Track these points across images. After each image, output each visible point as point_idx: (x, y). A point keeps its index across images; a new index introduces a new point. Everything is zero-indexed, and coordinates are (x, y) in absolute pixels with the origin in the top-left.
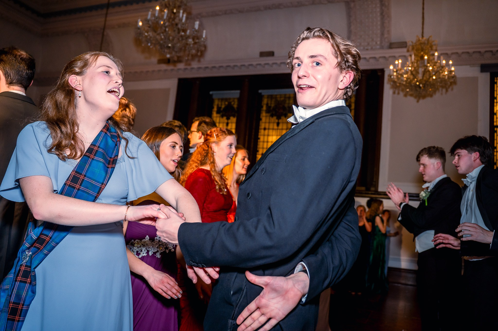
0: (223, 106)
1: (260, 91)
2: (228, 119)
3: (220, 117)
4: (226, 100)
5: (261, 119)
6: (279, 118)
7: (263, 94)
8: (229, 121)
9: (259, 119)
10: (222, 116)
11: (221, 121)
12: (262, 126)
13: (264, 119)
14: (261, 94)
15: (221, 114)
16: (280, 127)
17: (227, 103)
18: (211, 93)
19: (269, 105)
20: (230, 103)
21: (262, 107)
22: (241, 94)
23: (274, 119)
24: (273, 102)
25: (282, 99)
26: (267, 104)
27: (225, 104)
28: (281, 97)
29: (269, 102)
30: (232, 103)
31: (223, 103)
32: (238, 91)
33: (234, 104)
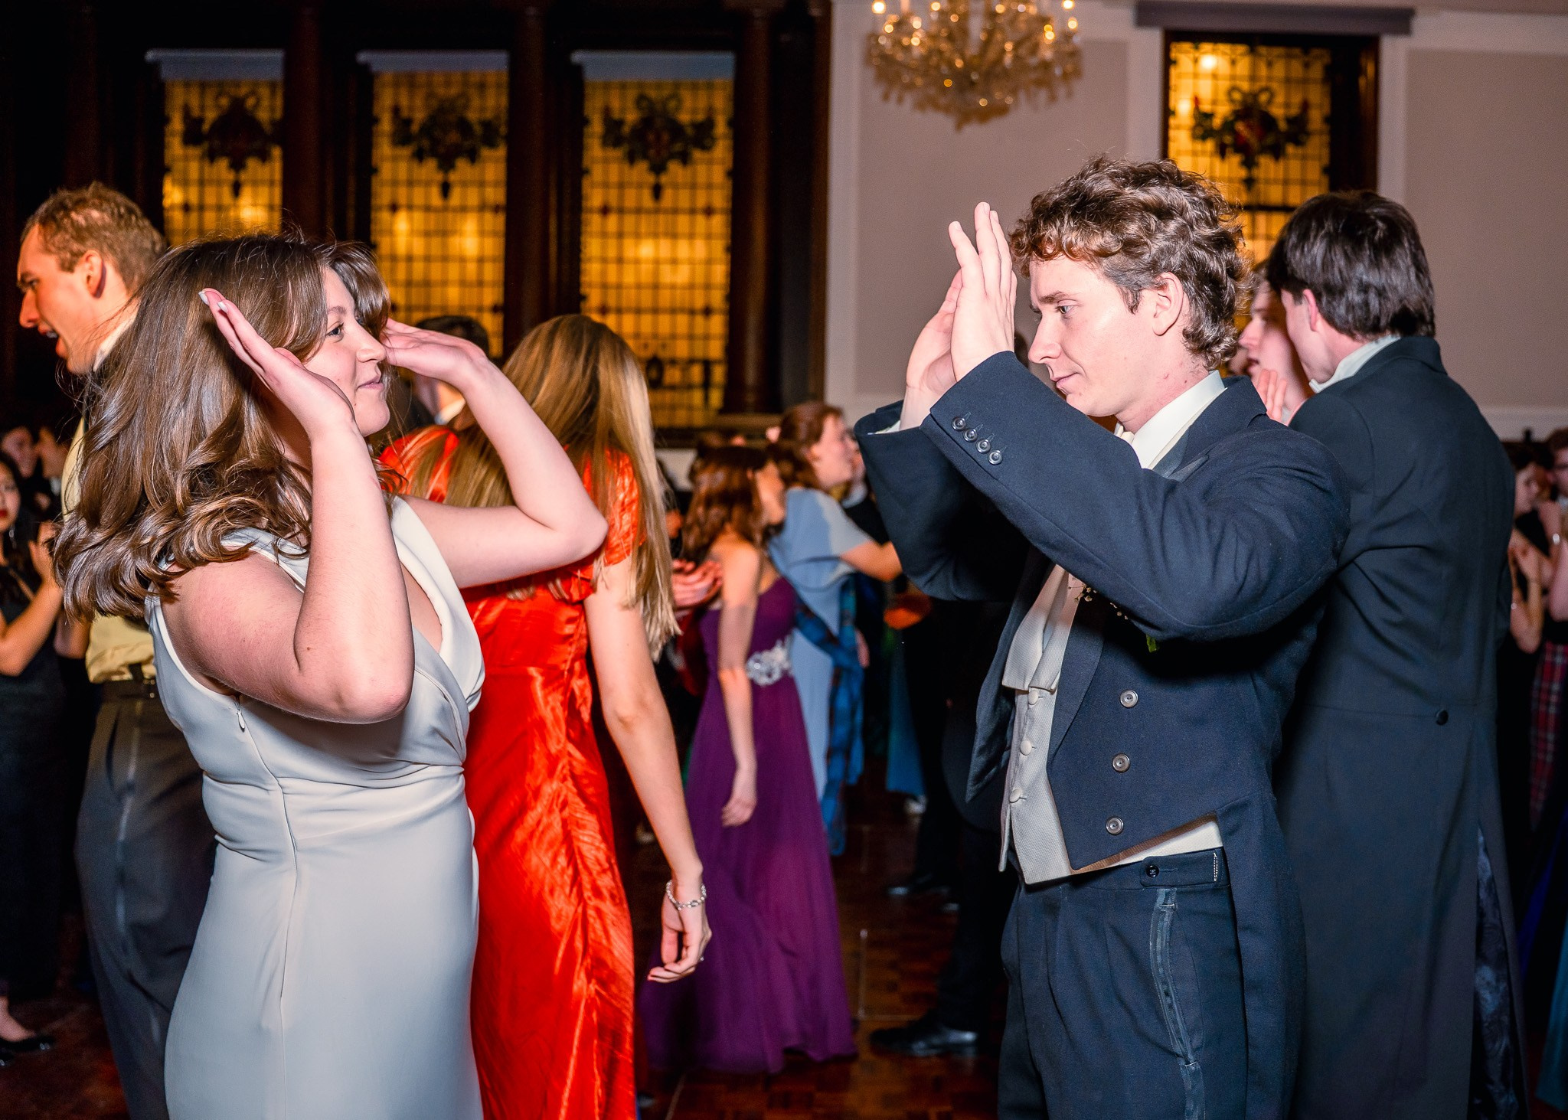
0: (211, 115)
1: (363, 57)
2: (237, 165)
3: (202, 158)
4: (221, 88)
5: (374, 171)
6: (446, 164)
7: (375, 68)
8: (243, 176)
9: (367, 171)
10: (211, 156)
11: (206, 176)
12: (383, 195)
13: (386, 171)
14: (366, 67)
15: (206, 145)
16: (455, 199)
17: (224, 102)
18: (150, 56)
19: (405, 114)
20: (238, 104)
21: (376, 121)
22: (289, 65)
23: (429, 169)
24: (419, 102)
25: (454, 91)
26: (396, 110)
27: (218, 107)
28: (448, 84)
29: (404, 102)
30: (250, 102)
31: (209, 101)
32: (278, 55)
33: (257, 105)
